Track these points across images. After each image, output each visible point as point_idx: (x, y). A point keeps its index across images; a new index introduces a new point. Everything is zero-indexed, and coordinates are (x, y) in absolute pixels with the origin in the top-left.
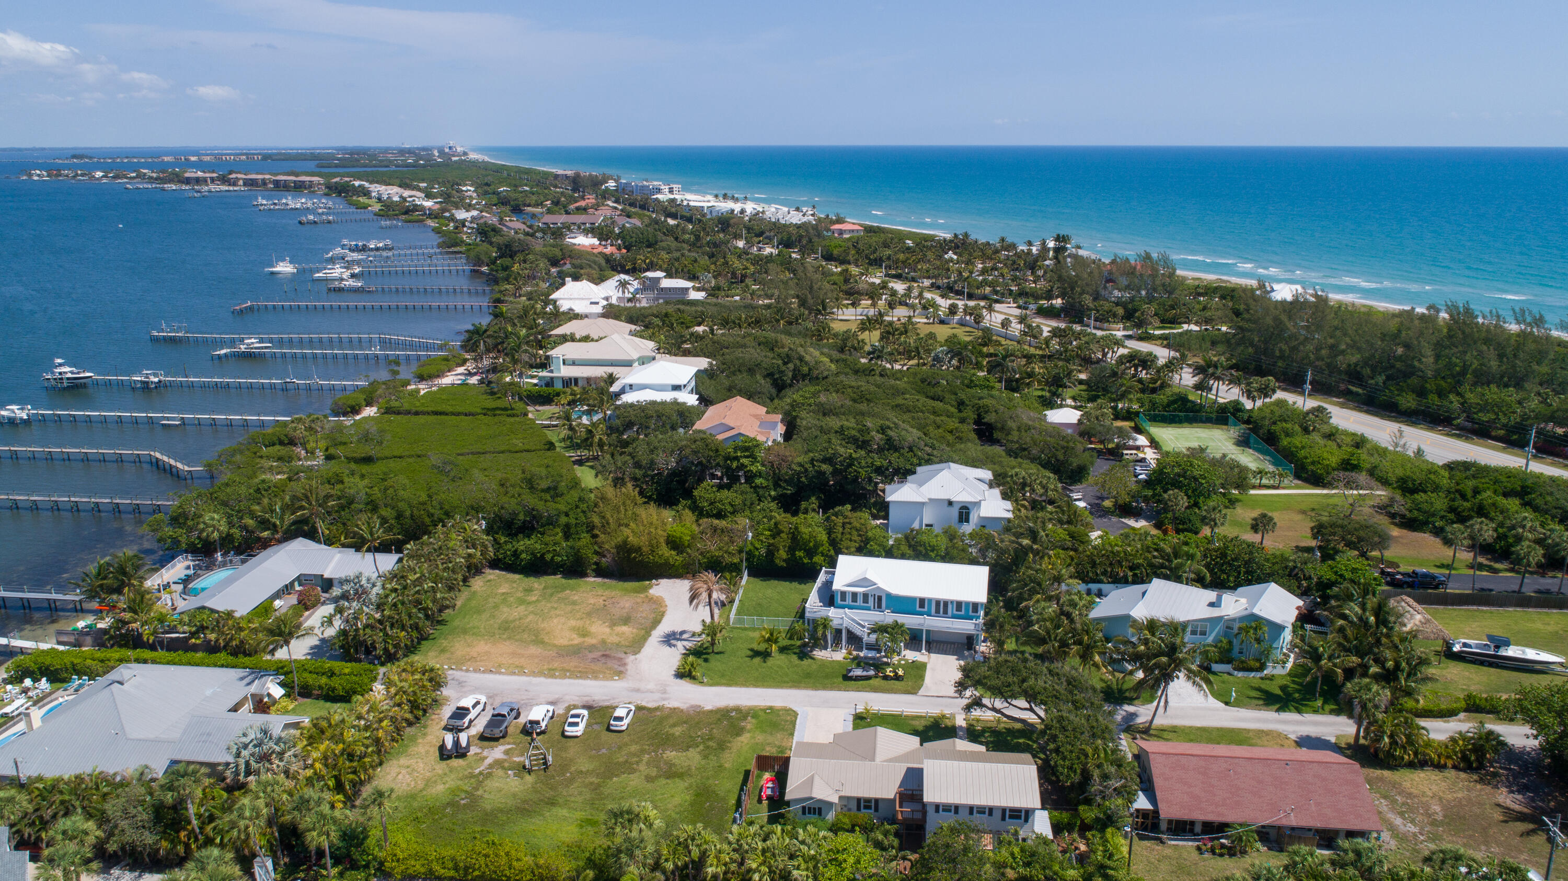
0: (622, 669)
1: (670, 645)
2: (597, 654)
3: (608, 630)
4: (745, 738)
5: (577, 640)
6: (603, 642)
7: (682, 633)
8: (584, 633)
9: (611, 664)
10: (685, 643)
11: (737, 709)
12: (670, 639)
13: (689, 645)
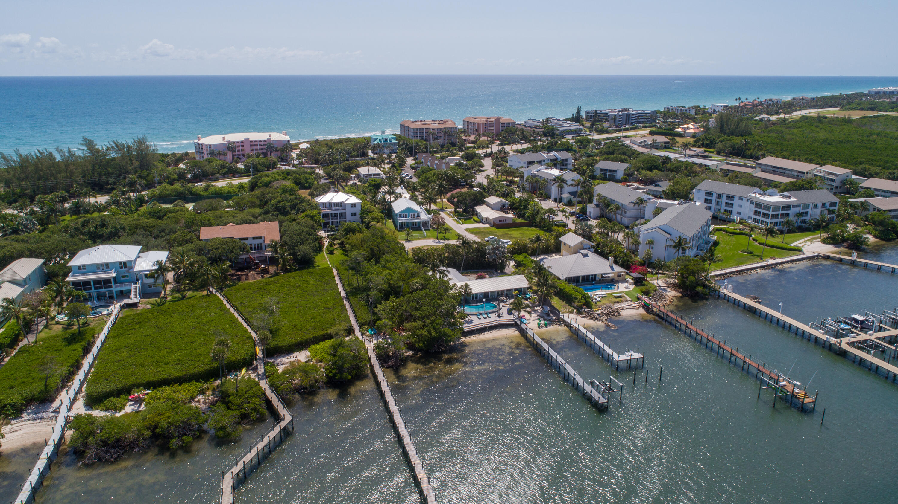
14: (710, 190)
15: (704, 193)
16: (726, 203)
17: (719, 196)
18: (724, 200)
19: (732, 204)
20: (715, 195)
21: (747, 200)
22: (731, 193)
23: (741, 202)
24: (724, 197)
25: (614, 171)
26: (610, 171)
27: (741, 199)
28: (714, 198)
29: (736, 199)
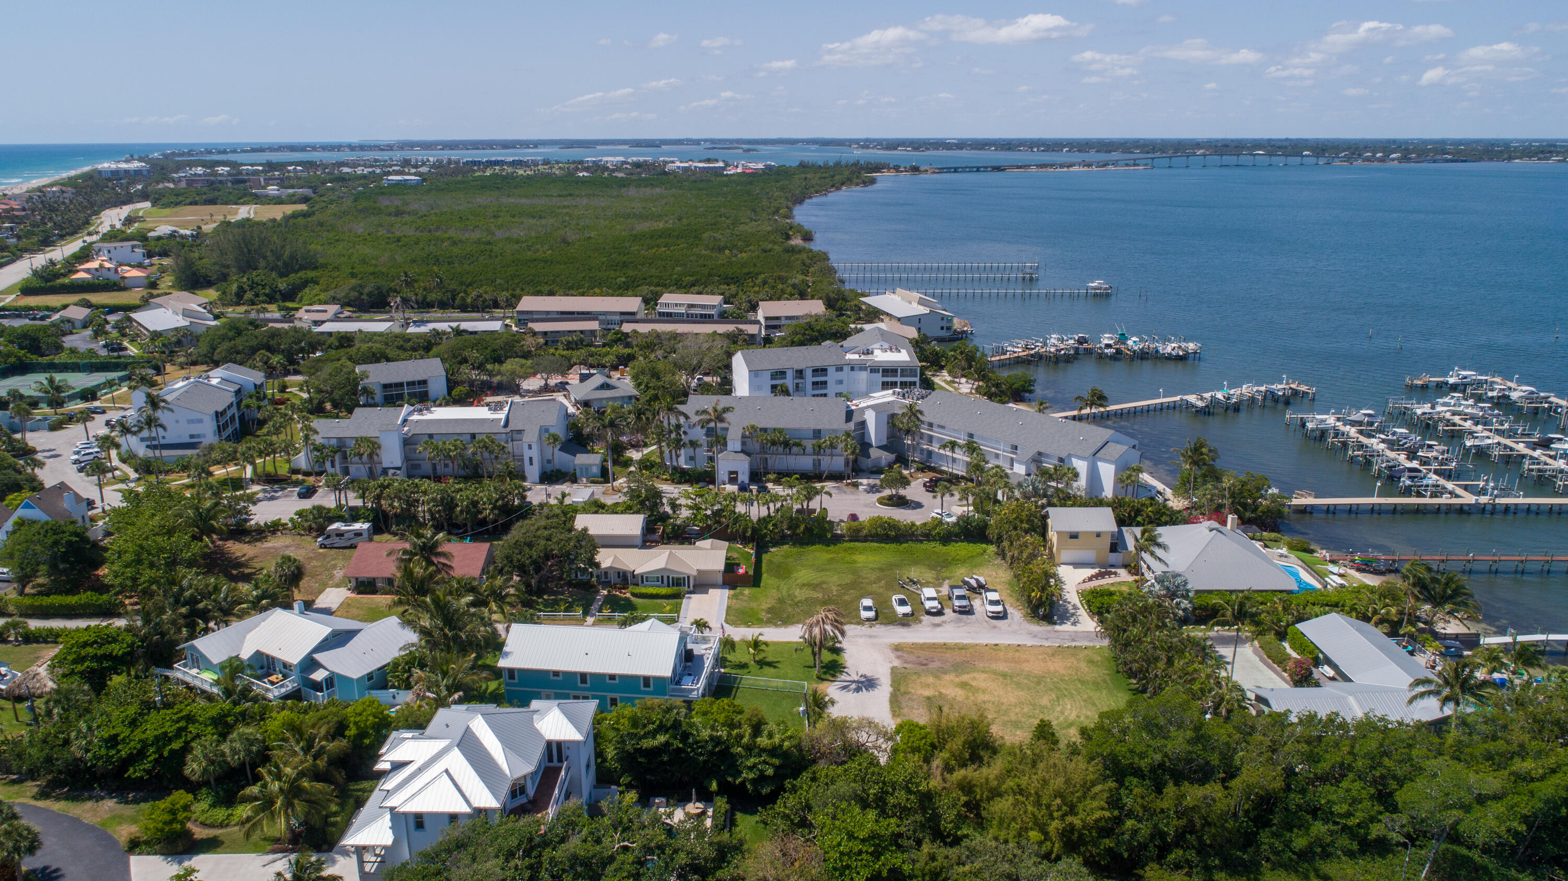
0: (899, 653)
1: (865, 676)
2: (932, 666)
3: (943, 691)
4: (765, 606)
5: (965, 678)
6: (937, 677)
7: (858, 690)
8: (964, 685)
9: (911, 658)
10: (848, 678)
11: (776, 626)
12: (868, 683)
13: (844, 677)
14: (778, 366)
15: (768, 375)
16: (814, 383)
17: (800, 373)
18: (809, 378)
19: (825, 383)
20: (790, 374)
21: (852, 369)
22: (818, 364)
24: (809, 374)
25: (424, 382)
26: (409, 384)
27: (839, 369)
28: (789, 382)
29: (831, 371)
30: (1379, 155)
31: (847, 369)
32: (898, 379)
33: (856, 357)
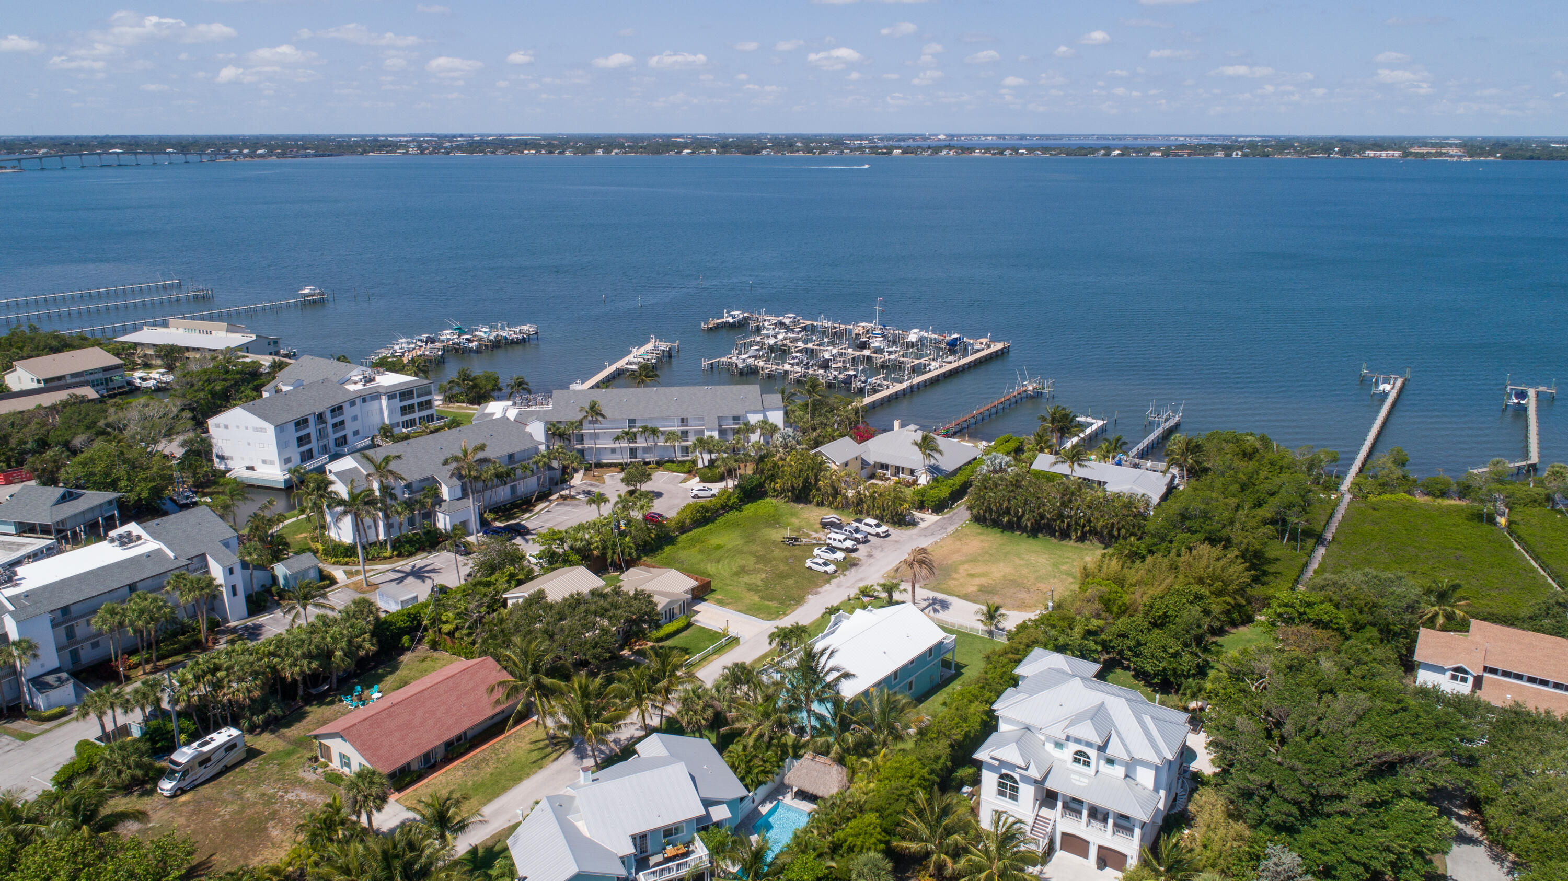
1: (925, 599)
4: (756, 599)
7: (944, 607)
12: (939, 601)
14: (298, 415)
15: (292, 427)
16: (335, 426)
17: (320, 417)
18: (331, 421)
19: (343, 422)
20: (312, 420)
21: (364, 400)
22: (334, 403)
23: (356, 410)
24: (328, 415)
27: (353, 403)
28: (312, 429)
29: (346, 407)
30: (246, 151)
31: (358, 401)
32: (415, 401)
33: (360, 386)
